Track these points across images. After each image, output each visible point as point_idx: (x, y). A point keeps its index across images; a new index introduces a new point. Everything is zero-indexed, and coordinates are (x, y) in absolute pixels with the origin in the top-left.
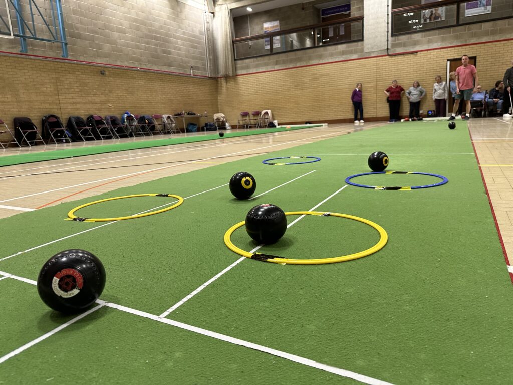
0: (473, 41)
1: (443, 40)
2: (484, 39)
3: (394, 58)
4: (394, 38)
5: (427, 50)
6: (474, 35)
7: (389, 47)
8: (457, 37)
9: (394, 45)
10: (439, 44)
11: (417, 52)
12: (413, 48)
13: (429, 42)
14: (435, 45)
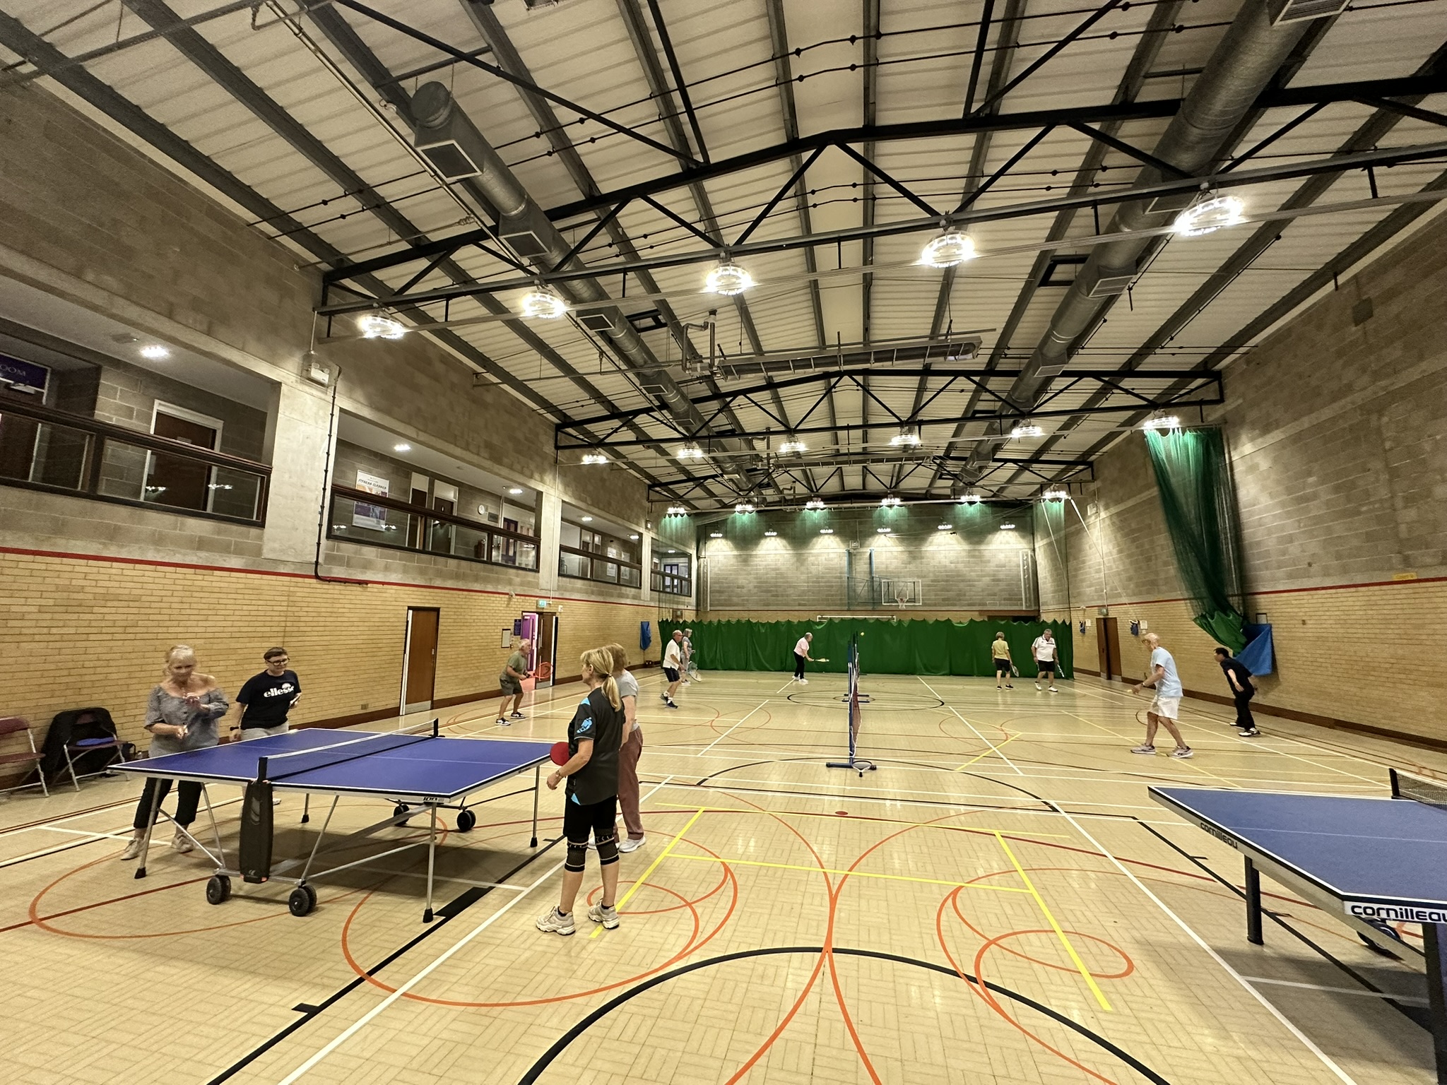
0: (438, 583)
1: (405, 571)
2: (449, 584)
3: (326, 586)
4: (330, 543)
5: (383, 583)
6: (440, 574)
7: (320, 560)
8: (422, 572)
9: (330, 559)
10: (400, 576)
11: (366, 582)
12: (362, 573)
13: (387, 568)
14: (394, 578)
